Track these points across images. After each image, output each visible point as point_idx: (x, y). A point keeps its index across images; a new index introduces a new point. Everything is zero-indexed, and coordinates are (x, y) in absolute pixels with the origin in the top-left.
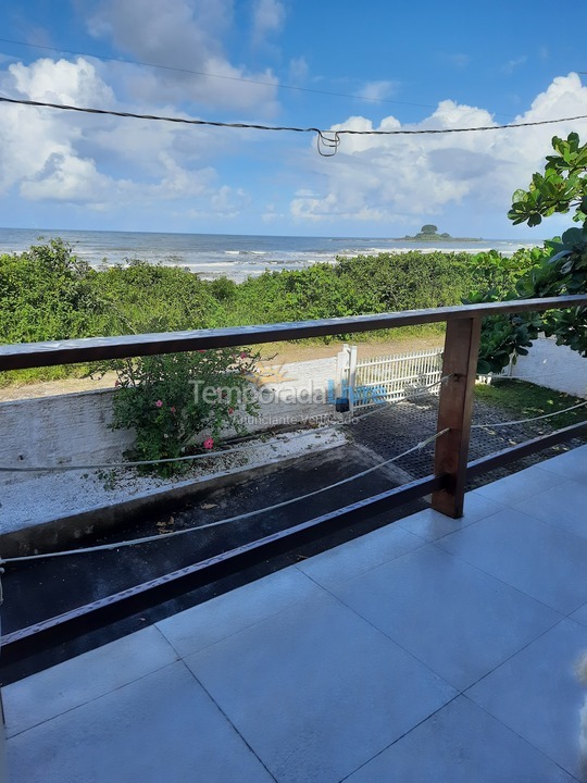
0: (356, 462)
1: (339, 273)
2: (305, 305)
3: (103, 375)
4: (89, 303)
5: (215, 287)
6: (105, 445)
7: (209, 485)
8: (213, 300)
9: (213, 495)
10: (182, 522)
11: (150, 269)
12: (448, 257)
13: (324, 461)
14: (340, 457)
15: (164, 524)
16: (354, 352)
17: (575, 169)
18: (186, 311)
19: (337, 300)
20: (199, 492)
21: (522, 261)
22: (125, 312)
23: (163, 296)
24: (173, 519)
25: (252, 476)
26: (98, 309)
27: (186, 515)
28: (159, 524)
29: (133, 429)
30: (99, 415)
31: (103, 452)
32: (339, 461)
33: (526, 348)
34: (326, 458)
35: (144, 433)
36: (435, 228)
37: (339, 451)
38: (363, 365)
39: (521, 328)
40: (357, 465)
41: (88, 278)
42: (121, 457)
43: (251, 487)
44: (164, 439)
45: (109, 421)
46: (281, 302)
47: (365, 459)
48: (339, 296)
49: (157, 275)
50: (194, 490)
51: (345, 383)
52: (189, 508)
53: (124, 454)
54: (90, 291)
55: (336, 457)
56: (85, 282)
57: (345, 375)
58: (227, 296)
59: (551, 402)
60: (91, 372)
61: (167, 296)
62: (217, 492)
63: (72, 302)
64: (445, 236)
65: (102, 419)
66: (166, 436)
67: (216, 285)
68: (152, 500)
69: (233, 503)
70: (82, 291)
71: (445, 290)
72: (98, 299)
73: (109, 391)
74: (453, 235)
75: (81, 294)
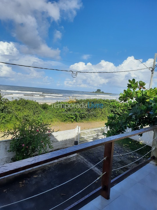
0: (79, 161)
1: (76, 103)
2: (67, 112)
3: (8, 136)
4: (6, 111)
5: (43, 106)
6: (6, 156)
7: (36, 170)
8: (42, 109)
9: (37, 172)
10: (27, 182)
11: (25, 101)
12: (103, 101)
13: (71, 161)
14: (75, 160)
15: (22, 182)
16: (80, 128)
17: (135, 88)
18: (34, 113)
19: (75, 111)
20: (33, 172)
21: (122, 105)
22: (17, 113)
23: (28, 109)
24: (24, 181)
25: (49, 166)
26: (9, 112)
27: (28, 179)
28: (20, 183)
29: (15, 152)
30: (5, 147)
31: (5, 159)
32: (75, 161)
33: (124, 132)
34: (71, 160)
35: (18, 153)
36: (100, 90)
37: (75, 158)
38: (82, 131)
39: (123, 126)
40: (79, 162)
41: (7, 104)
42: (10, 160)
43: (49, 169)
44: (24, 155)
45: (8, 149)
46: (60, 110)
47: (82, 160)
48: (76, 110)
49: (27, 102)
50: (32, 171)
51: (77, 136)
52: (29, 177)
53: (11, 159)
54: (7, 107)
55: (74, 160)
56: (6, 105)
57: (77, 134)
58: (46, 108)
59: (130, 142)
60: (4, 135)
61: (29, 109)
62: (39, 171)
63: (2, 111)
64: (103, 92)
65: (6, 149)
66: (25, 155)
67: (43, 105)
68: (19, 175)
69: (43, 175)
70: (5, 108)
71: (103, 109)
72: (9, 110)
73: (9, 140)
74: (104, 92)
75: (4, 108)
